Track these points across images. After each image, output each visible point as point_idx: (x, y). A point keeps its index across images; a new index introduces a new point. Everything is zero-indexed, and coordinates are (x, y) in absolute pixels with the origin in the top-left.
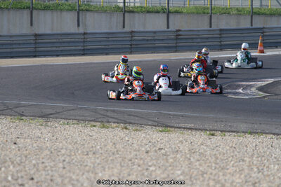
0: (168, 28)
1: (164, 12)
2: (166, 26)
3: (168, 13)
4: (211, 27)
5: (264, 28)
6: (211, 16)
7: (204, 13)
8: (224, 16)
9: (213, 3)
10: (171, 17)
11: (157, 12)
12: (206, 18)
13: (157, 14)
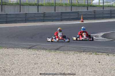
0: (38, 12)
1: (36, 5)
2: (37, 11)
3: (38, 5)
4: (55, 11)
5: (79, 12)
6: (55, 7)
7: (52, 5)
8: (60, 7)
9: (56, 1)
10: (39, 7)
11: (34, 5)
12: (53, 8)
13: (33, 6)
